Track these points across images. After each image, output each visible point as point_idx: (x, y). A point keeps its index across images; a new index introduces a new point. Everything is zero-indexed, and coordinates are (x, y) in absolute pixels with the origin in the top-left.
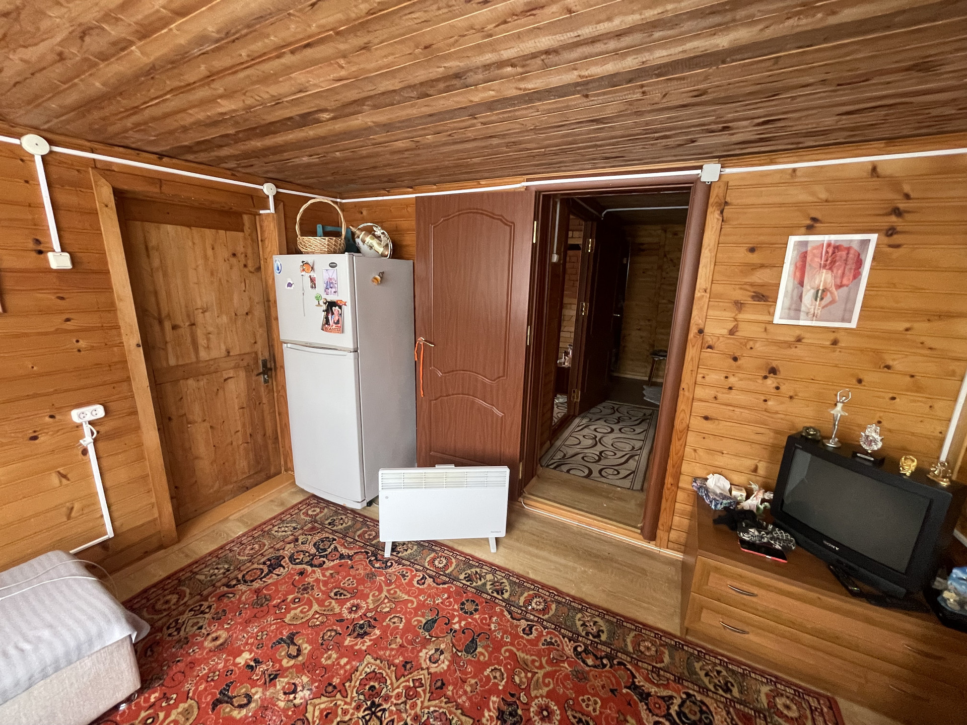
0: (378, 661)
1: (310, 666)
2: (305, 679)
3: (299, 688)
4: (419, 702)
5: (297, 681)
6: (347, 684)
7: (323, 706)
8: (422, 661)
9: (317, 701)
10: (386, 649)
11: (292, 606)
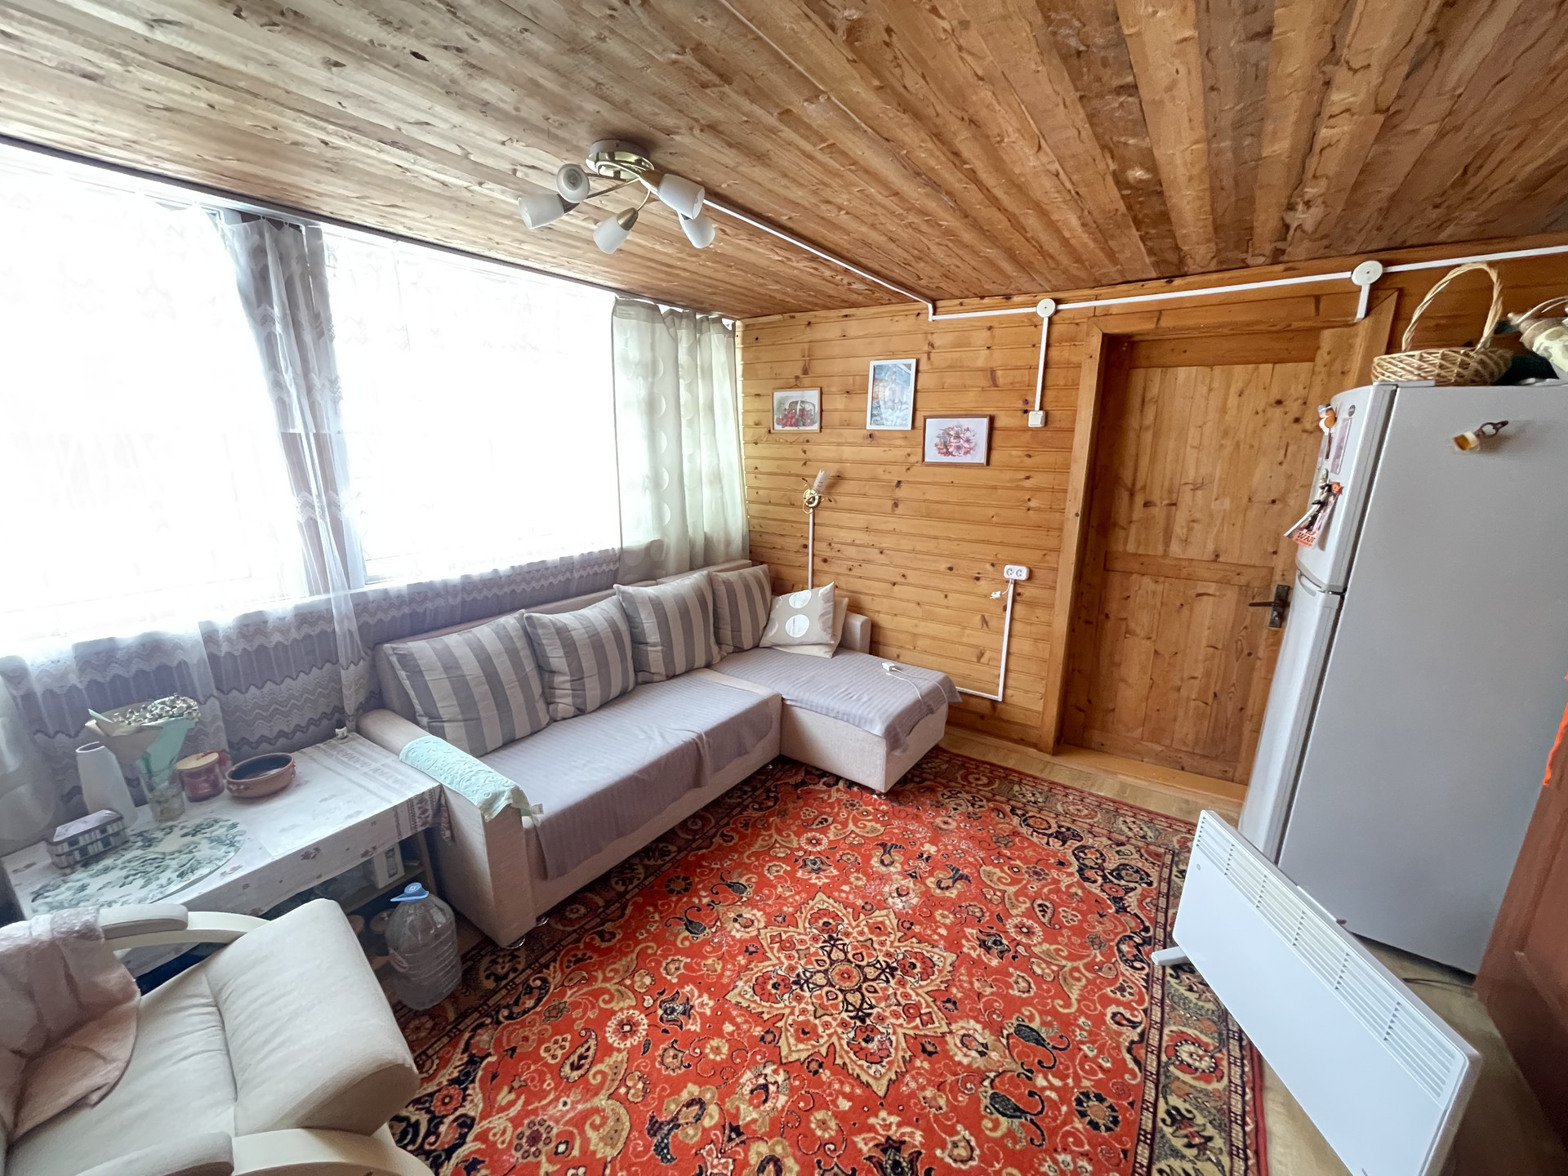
0: (950, 969)
1: (930, 903)
2: (915, 901)
3: (904, 899)
4: (901, 1021)
5: (912, 895)
6: (914, 940)
7: (887, 922)
8: (961, 1023)
9: (892, 916)
10: (970, 975)
11: (1006, 868)
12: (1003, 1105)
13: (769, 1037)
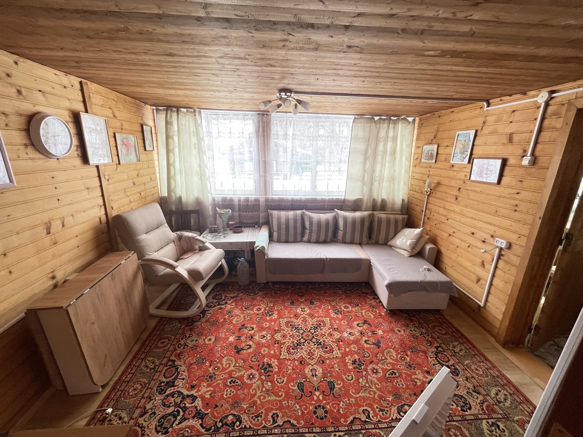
0: (335, 357)
1: (356, 342)
2: (352, 338)
3: (349, 335)
4: (305, 353)
5: (354, 336)
6: (336, 344)
7: (336, 336)
8: (318, 367)
9: (339, 336)
10: (338, 363)
11: (400, 356)
12: (301, 386)
13: (277, 331)
